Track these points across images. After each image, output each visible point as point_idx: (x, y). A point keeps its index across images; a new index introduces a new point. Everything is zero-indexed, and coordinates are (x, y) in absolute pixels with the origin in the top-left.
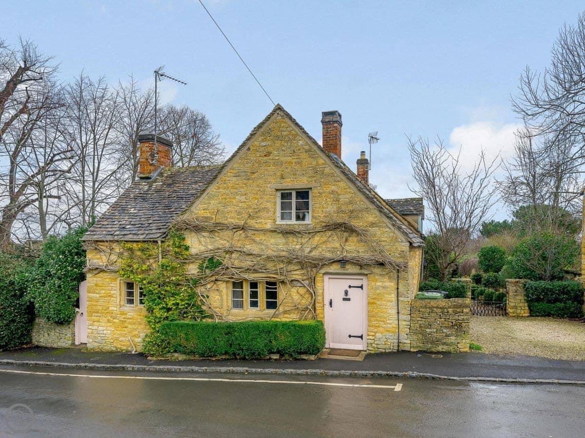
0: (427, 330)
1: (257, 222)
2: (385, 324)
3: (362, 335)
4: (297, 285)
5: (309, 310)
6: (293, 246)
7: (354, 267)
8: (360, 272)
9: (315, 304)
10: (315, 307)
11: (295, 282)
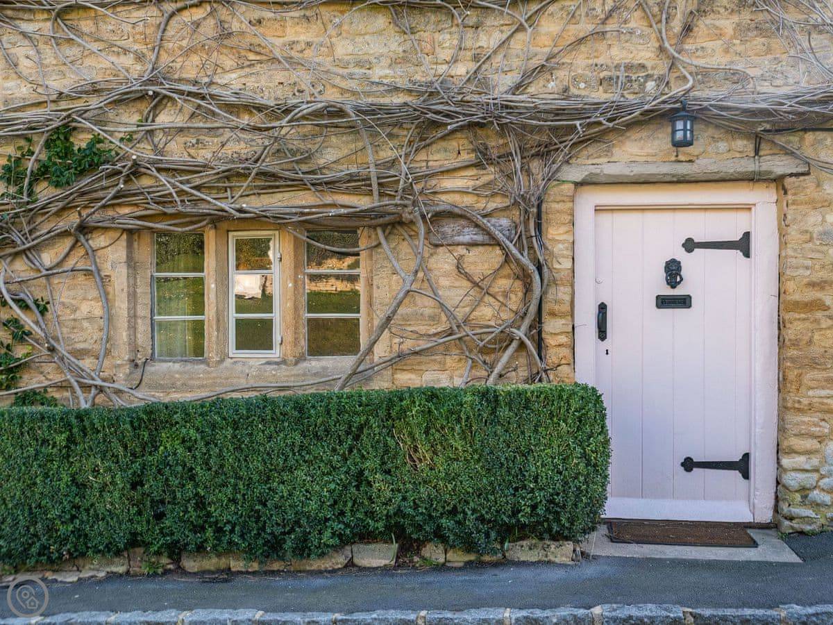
3: (746, 456)
4: (461, 239)
5: (515, 344)
6: (442, 69)
7: (723, 146)
8: (750, 166)
9: (540, 322)
10: (540, 333)
11: (449, 228)
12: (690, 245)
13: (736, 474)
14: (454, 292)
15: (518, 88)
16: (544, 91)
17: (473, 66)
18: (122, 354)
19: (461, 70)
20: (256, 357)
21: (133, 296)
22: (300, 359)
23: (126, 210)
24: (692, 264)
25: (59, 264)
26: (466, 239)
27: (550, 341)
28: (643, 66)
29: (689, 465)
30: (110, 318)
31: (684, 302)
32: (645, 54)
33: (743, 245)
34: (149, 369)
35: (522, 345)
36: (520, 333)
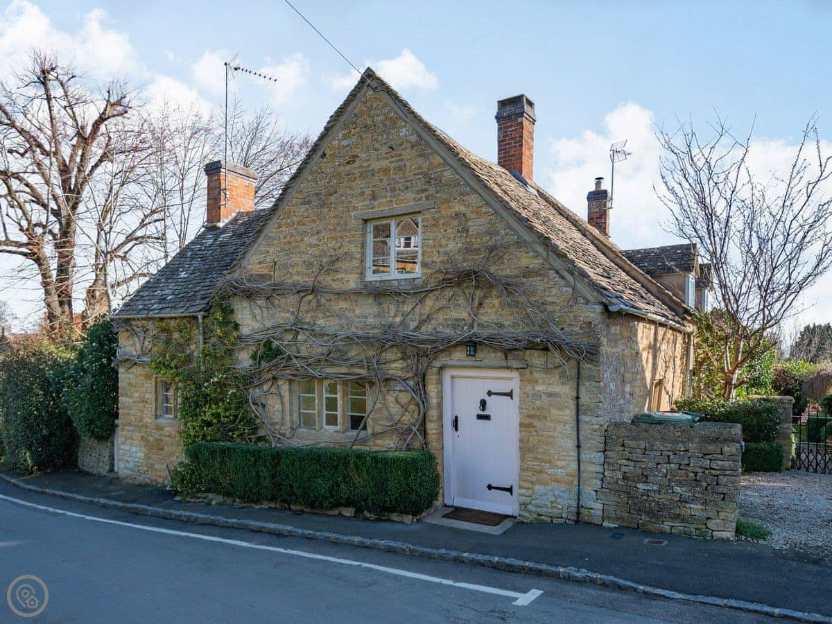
0: (640, 486)
1: (335, 278)
2: (552, 467)
3: (512, 487)
4: (396, 388)
5: (413, 433)
6: (391, 319)
7: (493, 355)
8: (505, 364)
9: (425, 424)
10: (425, 428)
11: (392, 383)
12: (490, 393)
13: (508, 493)
14: (395, 409)
15: (417, 328)
16: (427, 329)
17: (402, 318)
18: (288, 425)
19: (398, 320)
20: (332, 428)
21: (291, 404)
22: (346, 430)
23: (288, 372)
24: (490, 401)
25: (269, 390)
26: (398, 388)
27: (430, 432)
28: (464, 320)
29: (490, 487)
30: (283, 411)
31: (487, 417)
32: (464, 314)
33: (510, 394)
34: (297, 430)
35: (415, 433)
36: (414, 429)
